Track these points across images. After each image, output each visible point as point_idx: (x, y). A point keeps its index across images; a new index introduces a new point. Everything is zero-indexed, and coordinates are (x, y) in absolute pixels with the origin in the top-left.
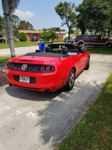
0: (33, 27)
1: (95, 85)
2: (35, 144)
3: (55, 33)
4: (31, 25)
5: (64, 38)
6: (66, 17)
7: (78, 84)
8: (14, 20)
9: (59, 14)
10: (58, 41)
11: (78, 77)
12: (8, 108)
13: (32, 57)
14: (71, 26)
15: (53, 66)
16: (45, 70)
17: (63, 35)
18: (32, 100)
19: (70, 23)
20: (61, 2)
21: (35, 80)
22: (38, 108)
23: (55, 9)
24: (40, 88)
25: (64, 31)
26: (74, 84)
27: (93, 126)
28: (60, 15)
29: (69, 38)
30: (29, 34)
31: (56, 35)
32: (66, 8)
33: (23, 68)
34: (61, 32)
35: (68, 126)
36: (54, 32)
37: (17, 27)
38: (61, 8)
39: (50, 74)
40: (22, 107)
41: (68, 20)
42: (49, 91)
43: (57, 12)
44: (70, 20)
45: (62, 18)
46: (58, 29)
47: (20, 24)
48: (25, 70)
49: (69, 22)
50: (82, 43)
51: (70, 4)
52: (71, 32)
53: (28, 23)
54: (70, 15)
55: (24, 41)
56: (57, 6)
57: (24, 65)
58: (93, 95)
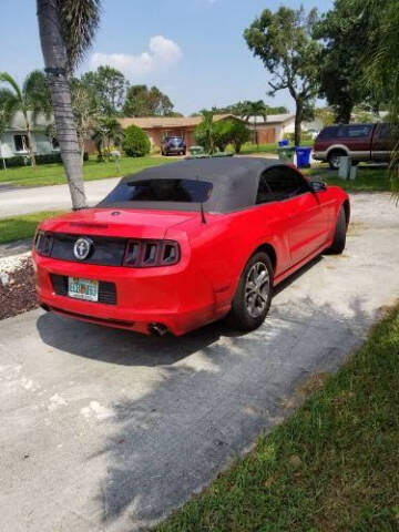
0: (172, 106)
1: (350, 313)
2: (79, 517)
3: (247, 123)
4: (166, 98)
5: (280, 138)
6: (285, 63)
7: (286, 309)
8: (109, 86)
9: (258, 52)
10: (258, 151)
11: (295, 283)
12: (29, 385)
13: (113, 214)
14: (303, 94)
15: (175, 244)
16: (147, 256)
17: (276, 127)
18: (112, 361)
19: (300, 84)
20: (267, 11)
21: (115, 291)
22: (123, 390)
23: (246, 38)
24: (132, 319)
25: (282, 110)
26: (267, 309)
27: (301, 468)
28: (265, 56)
29: (296, 136)
30: (156, 130)
31: (252, 128)
32: (287, 29)
33: (78, 250)
34: (270, 118)
35: (210, 461)
36: (245, 118)
37: (119, 109)
38: (266, 32)
39: (167, 271)
40: (72, 383)
41: (295, 72)
42: (162, 333)
43: (251, 47)
44: (299, 71)
45: (271, 68)
46: (257, 108)
47: (130, 98)
48: (83, 257)
49: (297, 77)
50: (342, 153)
51: (299, 13)
52: (303, 114)
53: (156, 93)
54: (301, 53)
55: (139, 156)
56: (253, 26)
57: (80, 240)
58: (332, 350)
